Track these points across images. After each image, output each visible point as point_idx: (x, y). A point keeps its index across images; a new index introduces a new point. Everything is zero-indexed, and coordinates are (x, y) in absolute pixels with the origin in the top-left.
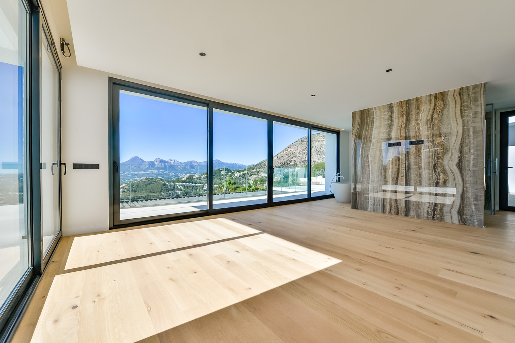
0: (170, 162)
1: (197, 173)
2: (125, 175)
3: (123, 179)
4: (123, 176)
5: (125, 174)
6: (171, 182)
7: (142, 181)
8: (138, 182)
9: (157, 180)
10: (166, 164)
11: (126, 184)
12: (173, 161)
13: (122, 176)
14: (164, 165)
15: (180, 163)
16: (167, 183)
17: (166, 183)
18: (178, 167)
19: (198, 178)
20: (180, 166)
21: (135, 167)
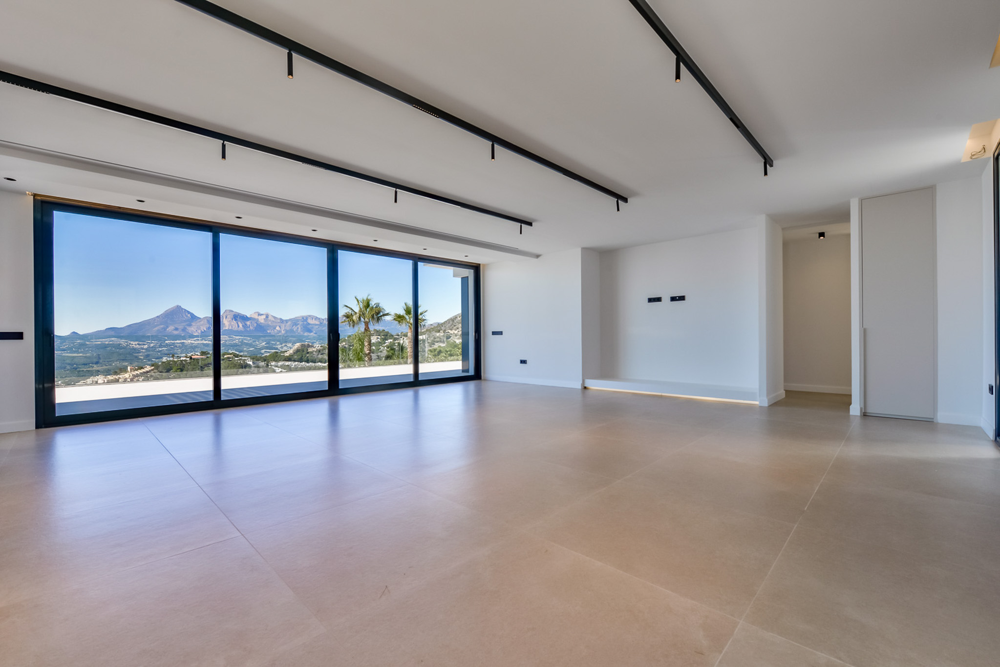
0: (258, 320)
1: (317, 341)
2: (152, 347)
3: (148, 356)
4: (146, 349)
5: (152, 345)
6: (258, 360)
7: (191, 358)
8: (182, 361)
9: (225, 356)
10: (248, 323)
11: (153, 366)
12: (264, 317)
13: (144, 351)
14: (243, 326)
15: (279, 321)
16: (251, 363)
17: (248, 363)
18: (275, 329)
19: (320, 351)
20: (280, 327)
21: (176, 329)
